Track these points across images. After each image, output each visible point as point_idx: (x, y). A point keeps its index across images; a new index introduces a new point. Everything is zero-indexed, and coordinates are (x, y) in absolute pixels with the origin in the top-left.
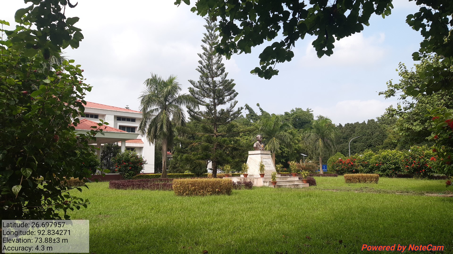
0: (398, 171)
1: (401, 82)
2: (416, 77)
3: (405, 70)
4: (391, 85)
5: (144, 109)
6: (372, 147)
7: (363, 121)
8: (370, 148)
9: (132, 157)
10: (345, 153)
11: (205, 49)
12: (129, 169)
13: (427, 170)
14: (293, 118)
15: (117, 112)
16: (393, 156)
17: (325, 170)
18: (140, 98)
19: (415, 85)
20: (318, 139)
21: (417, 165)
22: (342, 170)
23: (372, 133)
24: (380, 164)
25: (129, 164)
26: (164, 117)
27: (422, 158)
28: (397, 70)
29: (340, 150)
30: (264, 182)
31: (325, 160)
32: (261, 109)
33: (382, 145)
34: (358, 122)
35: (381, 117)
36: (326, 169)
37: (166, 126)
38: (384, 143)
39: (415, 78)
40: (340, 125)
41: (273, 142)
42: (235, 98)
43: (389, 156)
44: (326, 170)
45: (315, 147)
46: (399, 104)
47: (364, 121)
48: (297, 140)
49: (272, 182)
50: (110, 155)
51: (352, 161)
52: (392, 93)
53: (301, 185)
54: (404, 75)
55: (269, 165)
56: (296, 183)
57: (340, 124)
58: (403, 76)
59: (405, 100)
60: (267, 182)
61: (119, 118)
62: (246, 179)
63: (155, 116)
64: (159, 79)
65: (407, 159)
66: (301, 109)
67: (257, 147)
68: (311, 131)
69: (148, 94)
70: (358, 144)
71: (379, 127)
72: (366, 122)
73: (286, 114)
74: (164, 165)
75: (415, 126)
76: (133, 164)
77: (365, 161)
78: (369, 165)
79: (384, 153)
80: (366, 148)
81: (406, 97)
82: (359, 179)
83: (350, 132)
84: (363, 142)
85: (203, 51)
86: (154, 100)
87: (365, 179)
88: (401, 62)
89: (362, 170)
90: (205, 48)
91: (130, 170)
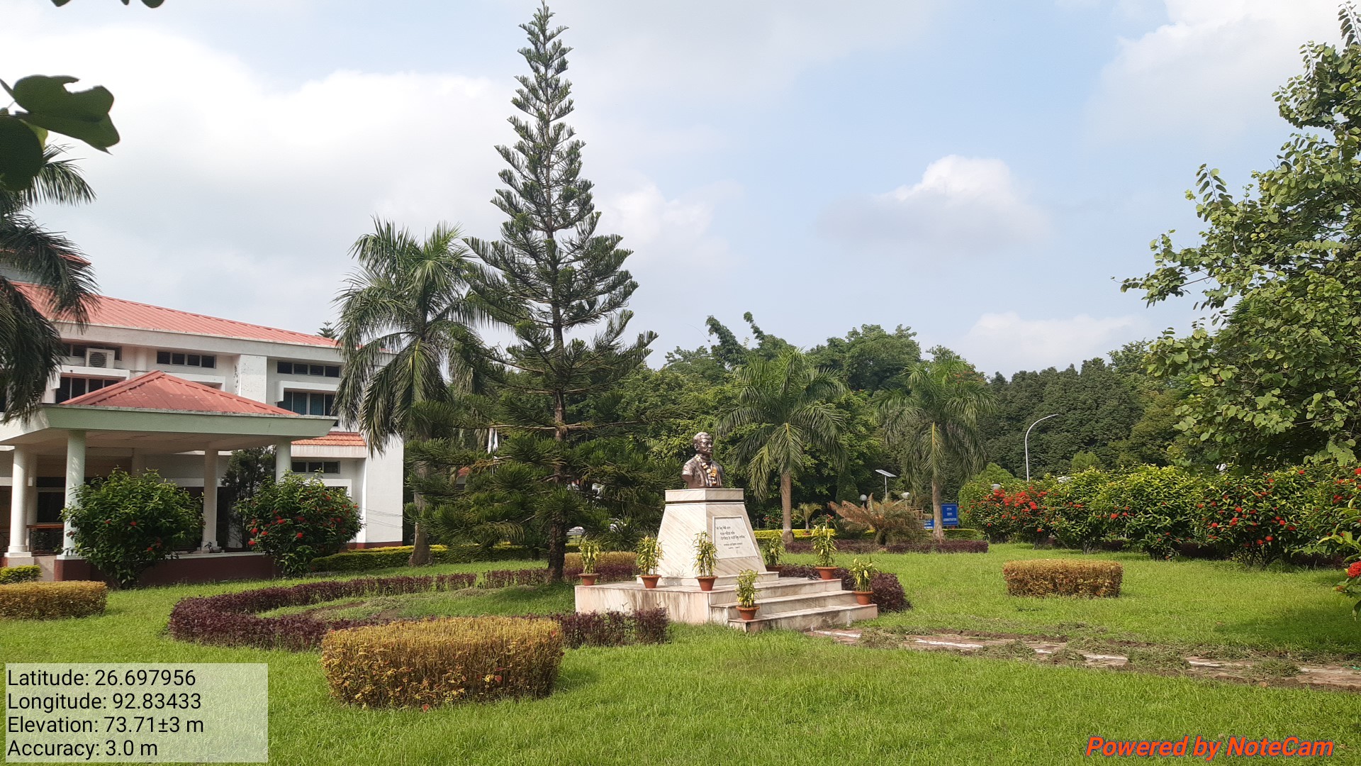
0: (1183, 536)
1: (1209, 239)
2: (1262, 222)
3: (1221, 195)
4: (1168, 252)
5: (351, 337)
6: (1098, 444)
7: (1068, 366)
8: (1091, 448)
9: (305, 499)
10: (1011, 466)
11: (523, 130)
12: (294, 539)
13: (1280, 539)
14: (852, 357)
15: (277, 346)
16: (1166, 486)
17: (952, 519)
18: (340, 300)
19: (1259, 252)
20: (926, 427)
21: (1248, 520)
22: (1003, 525)
23: (1096, 401)
24: (1124, 514)
25: (296, 523)
26: (417, 363)
27: (1265, 496)
28: (1191, 196)
29: (999, 456)
30: (713, 608)
31: (950, 491)
32: (757, 331)
33: (1127, 439)
34: (1052, 369)
35: (1123, 352)
36: (954, 516)
37: (423, 393)
38: (1133, 434)
39: (1258, 225)
40: (999, 379)
41: (785, 439)
42: (627, 302)
43: (1152, 486)
44: (955, 519)
45: (919, 451)
46: (1199, 326)
47: (1072, 366)
48: (866, 425)
49: (741, 611)
50: (251, 487)
51: (1033, 497)
52: (1172, 285)
53: (848, 613)
54: (1218, 212)
55: (735, 541)
56: (831, 607)
57: (997, 373)
58: (1214, 216)
59: (1220, 309)
60: (722, 608)
61: (284, 367)
62: (650, 593)
63: (391, 359)
64: (400, 237)
65: (1213, 500)
66: (878, 327)
67: (693, 476)
68: (905, 401)
69: (365, 287)
70: (1052, 437)
71: (1118, 383)
72: (1078, 369)
73: (833, 343)
75: (1263, 410)
76: (309, 520)
77: (1076, 501)
78: (1087, 513)
79: (1136, 478)
80: (1078, 451)
81: (1226, 298)
82: (1053, 579)
83: (1029, 398)
84: (1068, 431)
85: (517, 138)
86: (385, 308)
87: (1076, 578)
88: (1204, 165)
89: (1065, 529)
90: (523, 128)
91: (300, 542)
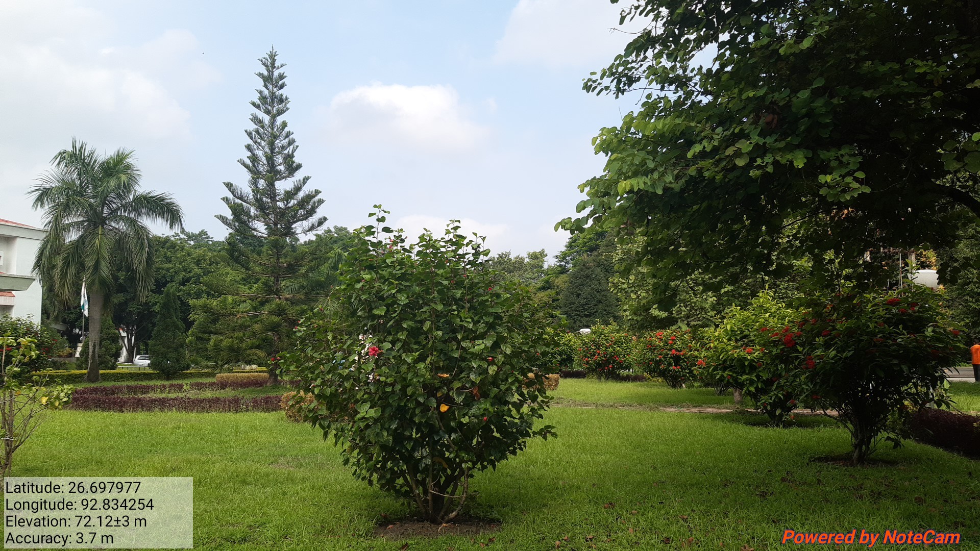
5: (57, 223)
13: (615, 367)
21: (602, 357)
27: (610, 345)
74: (94, 352)
86: (80, 203)
